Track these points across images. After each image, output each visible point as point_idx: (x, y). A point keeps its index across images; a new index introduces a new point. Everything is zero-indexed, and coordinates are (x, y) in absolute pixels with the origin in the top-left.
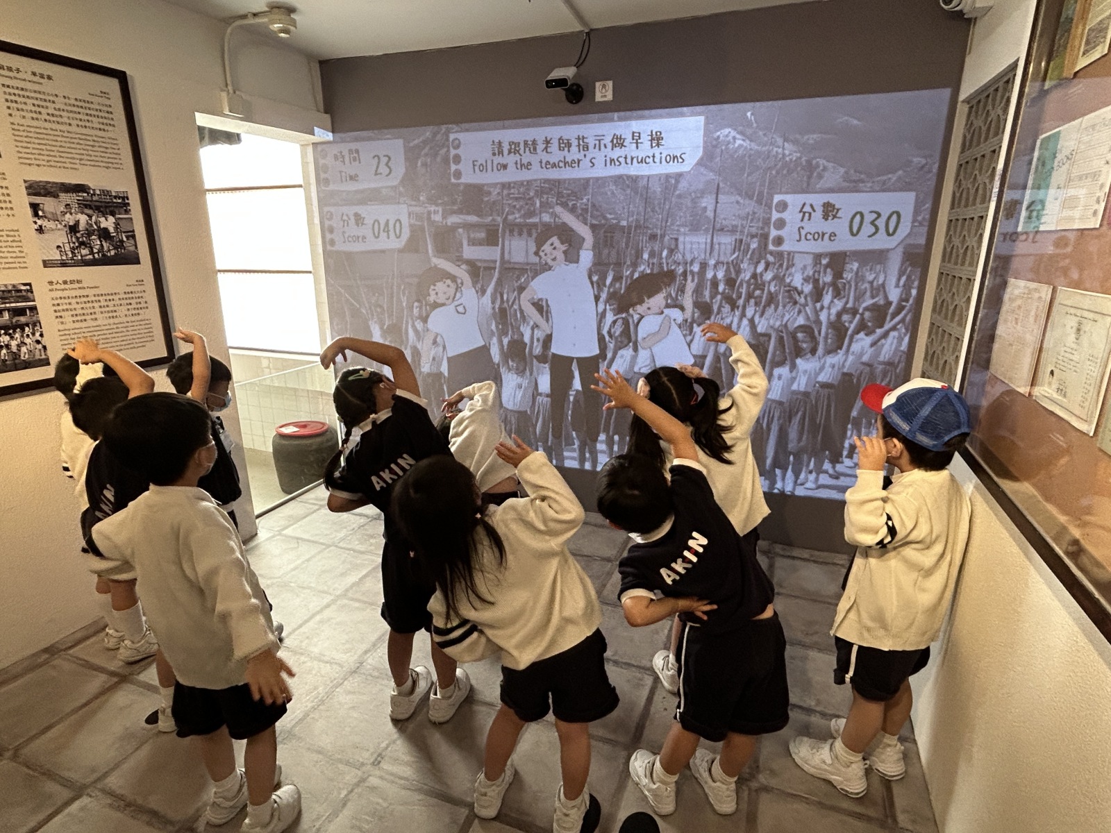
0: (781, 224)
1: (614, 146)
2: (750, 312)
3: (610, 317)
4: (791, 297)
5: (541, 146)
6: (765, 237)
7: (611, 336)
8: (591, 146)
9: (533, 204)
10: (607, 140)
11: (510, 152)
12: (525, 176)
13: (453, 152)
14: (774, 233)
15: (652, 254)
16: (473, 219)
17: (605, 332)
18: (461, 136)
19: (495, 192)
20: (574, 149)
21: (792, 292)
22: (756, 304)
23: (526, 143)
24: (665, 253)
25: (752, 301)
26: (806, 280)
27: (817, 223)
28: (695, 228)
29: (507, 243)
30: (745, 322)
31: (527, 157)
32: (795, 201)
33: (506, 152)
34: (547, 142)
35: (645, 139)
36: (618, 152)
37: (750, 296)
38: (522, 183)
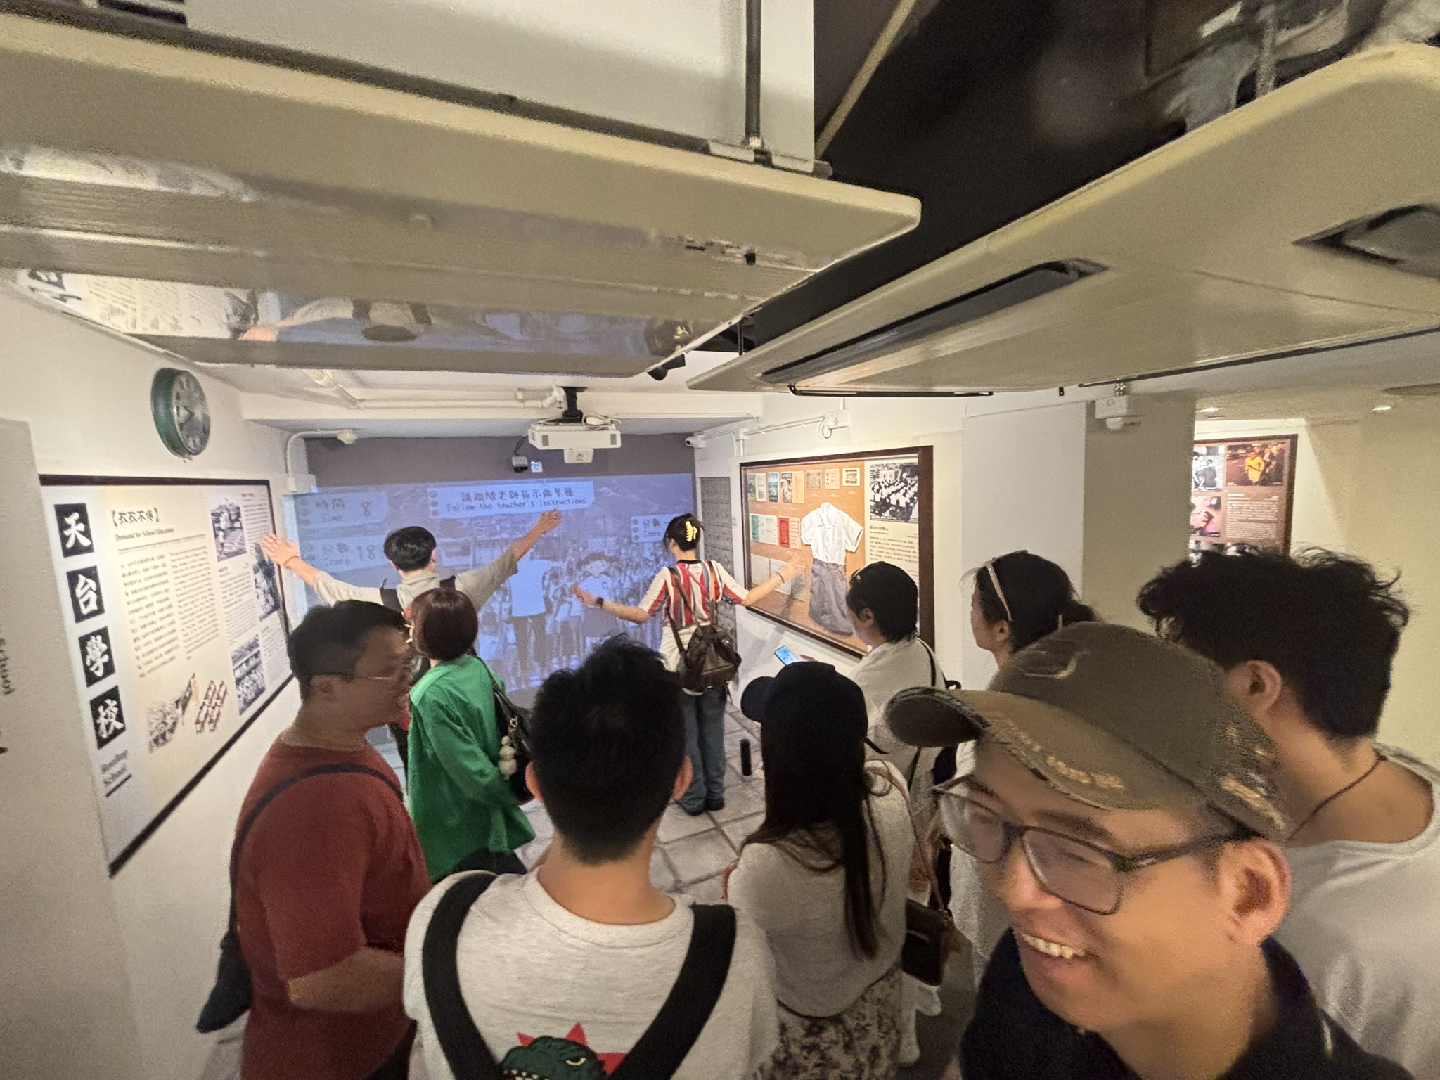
0: (636, 530)
1: (545, 495)
2: (629, 573)
3: (553, 588)
4: (646, 564)
5: (498, 496)
6: (630, 537)
7: (554, 598)
8: (531, 496)
9: (495, 529)
10: (541, 492)
11: (476, 499)
12: (487, 512)
13: (431, 499)
14: (634, 534)
15: (574, 550)
16: (450, 540)
17: (550, 596)
18: (437, 490)
19: (465, 523)
20: (520, 497)
21: (646, 560)
22: (632, 569)
23: (487, 494)
24: (581, 549)
25: (629, 568)
26: (651, 555)
27: (651, 529)
28: (595, 535)
29: (477, 553)
30: (627, 578)
31: (488, 502)
32: (641, 519)
33: (472, 498)
34: (502, 493)
35: (563, 492)
36: (547, 499)
37: (627, 565)
38: (485, 517)
